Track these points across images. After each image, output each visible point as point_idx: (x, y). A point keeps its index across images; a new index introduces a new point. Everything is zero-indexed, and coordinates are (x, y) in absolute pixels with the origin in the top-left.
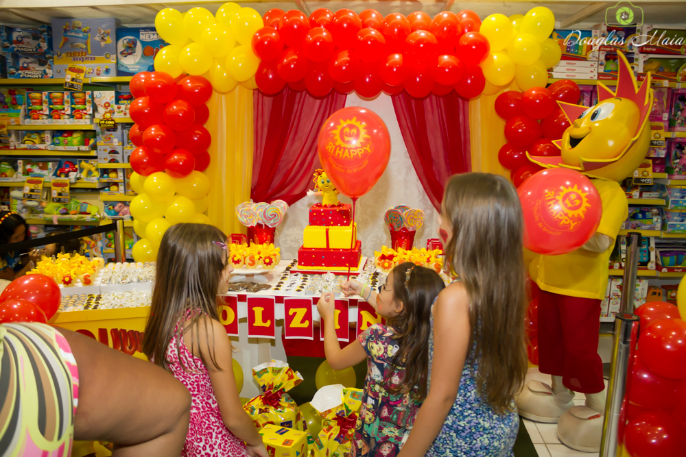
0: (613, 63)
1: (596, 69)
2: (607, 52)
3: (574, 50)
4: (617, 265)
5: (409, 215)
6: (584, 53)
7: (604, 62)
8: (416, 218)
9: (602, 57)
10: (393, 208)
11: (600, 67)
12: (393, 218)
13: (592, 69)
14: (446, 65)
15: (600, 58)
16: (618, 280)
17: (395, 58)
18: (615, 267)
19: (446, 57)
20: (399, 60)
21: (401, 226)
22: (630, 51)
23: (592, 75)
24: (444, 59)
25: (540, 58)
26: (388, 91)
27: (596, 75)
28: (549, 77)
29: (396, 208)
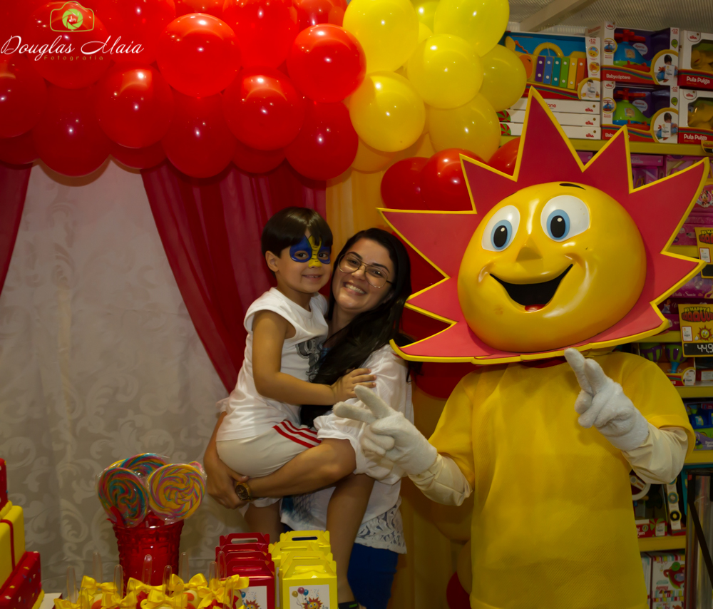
0: (629, 106)
1: (598, 117)
2: (618, 82)
3: (552, 78)
4: (661, 528)
5: (162, 481)
6: (572, 83)
7: (613, 104)
8: (182, 487)
9: (609, 94)
10: (117, 464)
11: (604, 113)
12: (119, 492)
13: (589, 117)
14: (261, 99)
15: (604, 96)
16: (665, 559)
17: (135, 78)
18: (657, 533)
19: (261, 80)
20: (145, 85)
21: (140, 511)
22: (662, 83)
23: (589, 129)
24: (257, 85)
25: (480, 91)
26: (129, 160)
27: (599, 130)
28: (503, 133)
29: (126, 465)
